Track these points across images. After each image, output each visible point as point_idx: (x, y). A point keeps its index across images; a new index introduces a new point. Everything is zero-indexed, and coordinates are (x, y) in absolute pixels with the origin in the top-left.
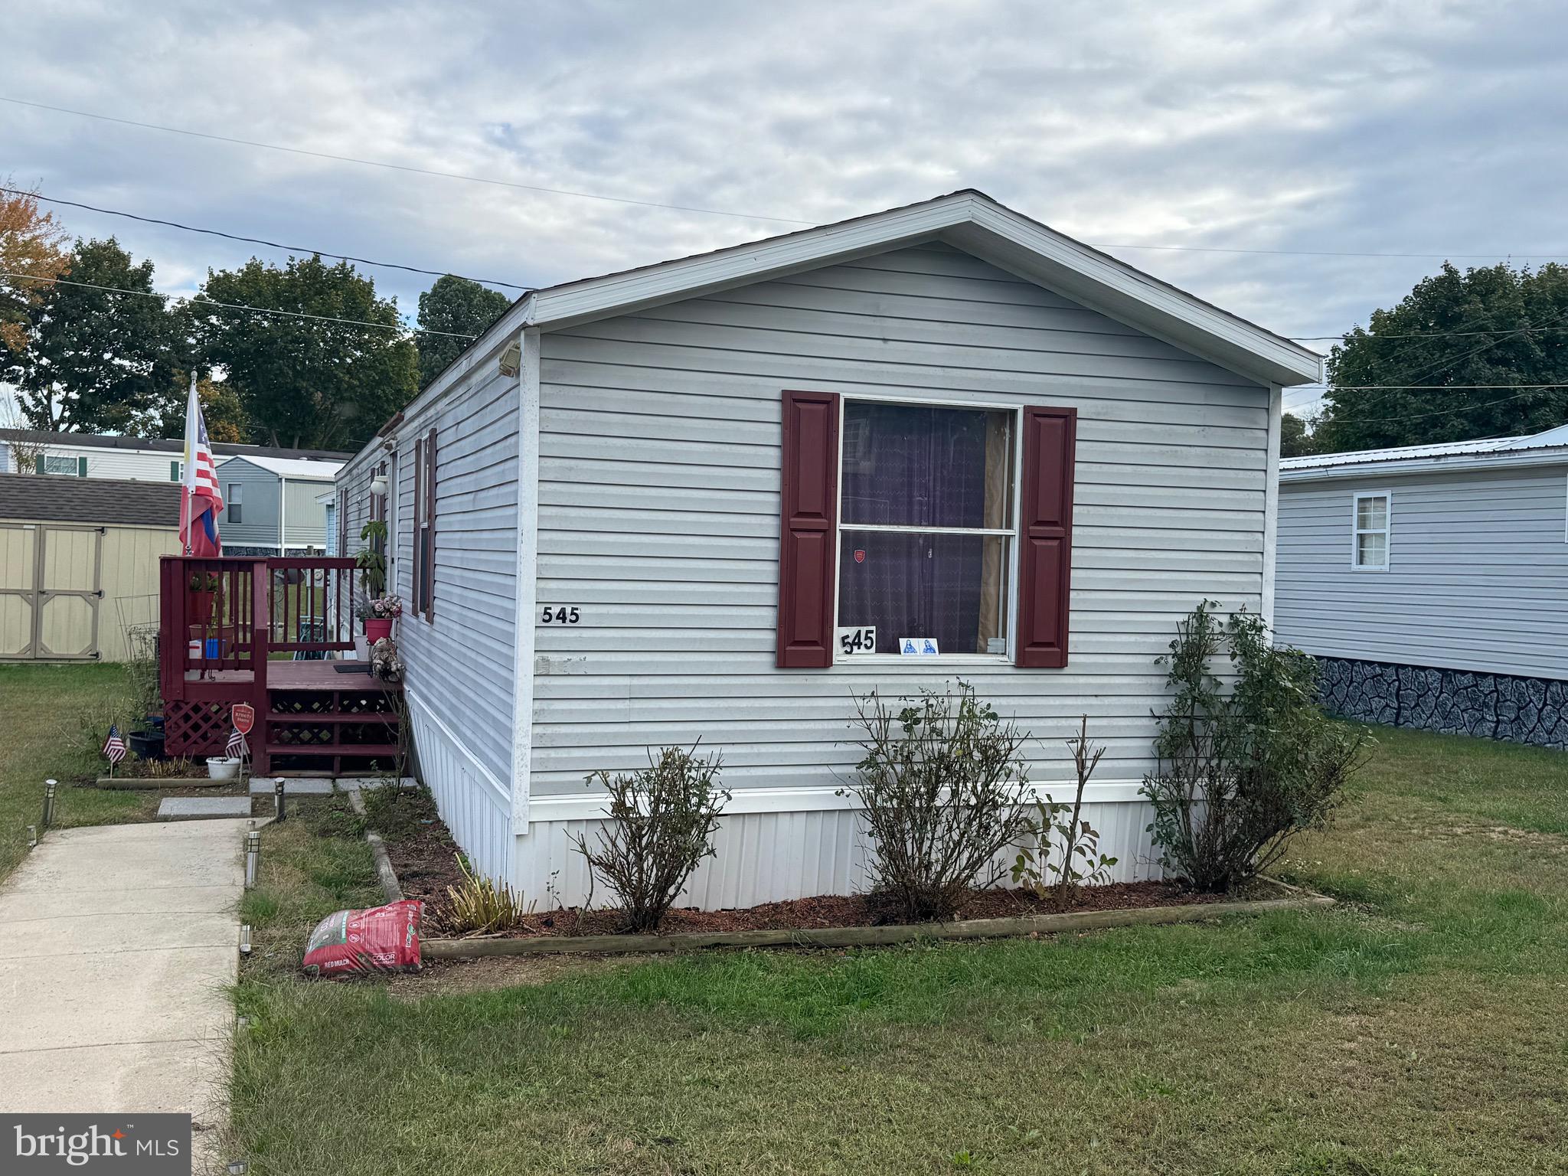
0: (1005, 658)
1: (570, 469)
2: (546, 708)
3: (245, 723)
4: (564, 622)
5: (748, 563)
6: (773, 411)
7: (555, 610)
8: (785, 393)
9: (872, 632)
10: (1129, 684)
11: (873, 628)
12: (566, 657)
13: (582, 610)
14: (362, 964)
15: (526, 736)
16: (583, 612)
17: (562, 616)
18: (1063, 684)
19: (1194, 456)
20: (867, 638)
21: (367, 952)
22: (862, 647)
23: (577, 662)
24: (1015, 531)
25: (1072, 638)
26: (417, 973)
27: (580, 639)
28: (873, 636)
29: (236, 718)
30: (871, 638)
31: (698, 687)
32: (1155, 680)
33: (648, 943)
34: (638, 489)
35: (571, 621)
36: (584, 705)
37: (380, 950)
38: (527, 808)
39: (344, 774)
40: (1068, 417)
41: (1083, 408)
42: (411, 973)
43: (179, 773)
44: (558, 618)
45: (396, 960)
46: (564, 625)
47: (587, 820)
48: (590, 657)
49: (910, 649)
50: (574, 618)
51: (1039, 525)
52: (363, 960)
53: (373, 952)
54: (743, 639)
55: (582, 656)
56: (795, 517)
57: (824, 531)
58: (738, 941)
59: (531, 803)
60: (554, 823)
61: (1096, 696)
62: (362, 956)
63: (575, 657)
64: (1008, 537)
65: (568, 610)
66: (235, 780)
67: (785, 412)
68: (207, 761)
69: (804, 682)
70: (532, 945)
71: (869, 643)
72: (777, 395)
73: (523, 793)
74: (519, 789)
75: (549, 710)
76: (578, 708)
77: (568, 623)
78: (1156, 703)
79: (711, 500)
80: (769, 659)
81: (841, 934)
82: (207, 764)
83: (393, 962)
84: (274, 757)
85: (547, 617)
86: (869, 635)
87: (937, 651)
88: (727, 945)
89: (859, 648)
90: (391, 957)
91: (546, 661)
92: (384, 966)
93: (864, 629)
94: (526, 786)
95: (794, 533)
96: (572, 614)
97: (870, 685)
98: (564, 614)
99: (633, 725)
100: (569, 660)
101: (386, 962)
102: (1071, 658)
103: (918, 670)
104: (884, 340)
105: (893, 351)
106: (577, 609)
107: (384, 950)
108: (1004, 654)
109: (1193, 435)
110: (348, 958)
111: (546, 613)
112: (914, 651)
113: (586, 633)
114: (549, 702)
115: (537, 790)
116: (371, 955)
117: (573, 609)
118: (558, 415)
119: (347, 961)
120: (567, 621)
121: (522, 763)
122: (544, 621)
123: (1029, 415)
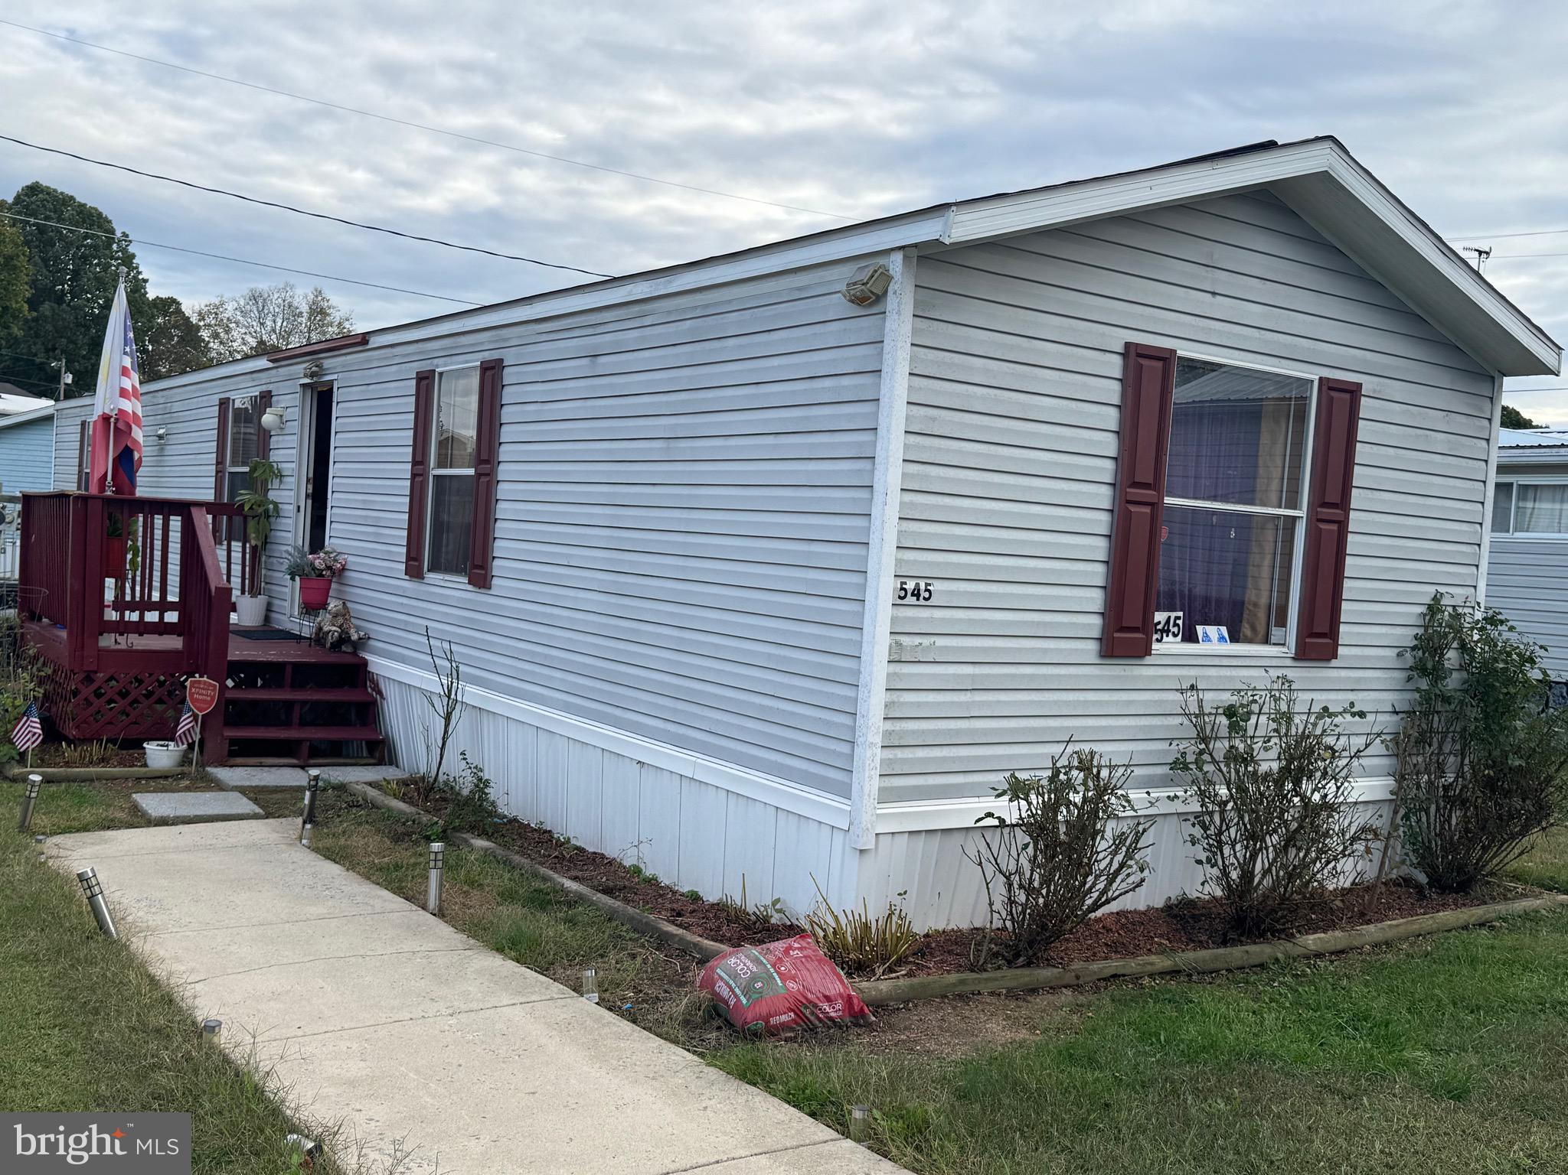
0: (1285, 650)
1: (934, 419)
2: (896, 700)
3: (204, 701)
4: (918, 600)
5: (1083, 537)
6: (1114, 365)
7: (910, 585)
8: (1128, 345)
9: (1179, 618)
10: (1378, 678)
11: (1181, 614)
12: (917, 640)
13: (936, 587)
14: (807, 1017)
15: (878, 733)
16: (936, 588)
17: (916, 594)
18: (1329, 678)
19: (1440, 442)
20: (1175, 625)
21: (810, 1002)
22: (1170, 634)
23: (927, 647)
24: (1302, 513)
25: (1343, 628)
26: (869, 1026)
27: (932, 620)
28: (1180, 622)
29: (191, 694)
30: (1178, 625)
31: (1032, 677)
32: (1397, 674)
33: (1056, 978)
34: (993, 447)
35: (925, 599)
36: (931, 697)
37: (822, 998)
38: (874, 818)
39: (312, 761)
40: (1353, 392)
41: (1368, 384)
42: (861, 1026)
43: (103, 761)
44: (913, 595)
45: (843, 1011)
46: (917, 603)
47: (926, 831)
48: (941, 642)
49: (1207, 638)
50: (927, 595)
51: (1324, 507)
52: (807, 1013)
53: (817, 1002)
54: (1074, 624)
55: (932, 639)
56: (1129, 487)
57: (1152, 504)
58: (1135, 971)
59: (879, 811)
60: (896, 835)
61: (1352, 690)
62: (807, 1008)
63: (926, 641)
64: (1294, 519)
65: (922, 587)
66: (186, 769)
67: (1126, 367)
68: (145, 745)
69: (1123, 673)
70: (954, 985)
71: (1175, 630)
72: (1120, 349)
73: (872, 801)
74: (869, 795)
75: (898, 702)
76: (925, 700)
77: (922, 602)
78: (1396, 697)
79: (1056, 464)
80: (1093, 646)
81: (1216, 958)
82: (144, 748)
83: (841, 1013)
84: (233, 741)
85: (902, 593)
86: (1178, 622)
87: (1228, 641)
88: (1124, 975)
89: (1167, 636)
90: (837, 1007)
91: (899, 644)
92: (831, 1019)
93: (1173, 615)
94: (875, 792)
95: (1127, 505)
96: (927, 590)
97: (1190, 677)
98: (919, 590)
99: (972, 720)
100: (921, 644)
101: (833, 1014)
102: (1341, 651)
103: (1216, 662)
104: (1214, 294)
105: (1222, 307)
106: (930, 585)
107: (828, 999)
108: (1284, 645)
109: (1437, 420)
110: (793, 1010)
111: (902, 589)
112: (1210, 641)
113: (938, 614)
114: (898, 693)
115: (887, 796)
116: (816, 1006)
117: (927, 584)
118: (925, 354)
119: (792, 1015)
120: (921, 598)
121: (872, 765)
122: (900, 598)
123: (1325, 388)
